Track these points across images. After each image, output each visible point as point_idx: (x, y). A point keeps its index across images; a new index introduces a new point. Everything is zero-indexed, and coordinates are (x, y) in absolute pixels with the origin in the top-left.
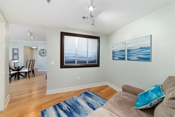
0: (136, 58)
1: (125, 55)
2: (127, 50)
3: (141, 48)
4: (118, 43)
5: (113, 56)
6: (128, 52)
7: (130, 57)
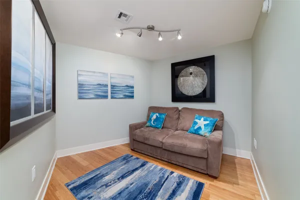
0: (122, 96)
1: (107, 92)
2: (111, 85)
3: (127, 86)
4: (94, 72)
5: (79, 93)
6: (112, 88)
7: (115, 95)
